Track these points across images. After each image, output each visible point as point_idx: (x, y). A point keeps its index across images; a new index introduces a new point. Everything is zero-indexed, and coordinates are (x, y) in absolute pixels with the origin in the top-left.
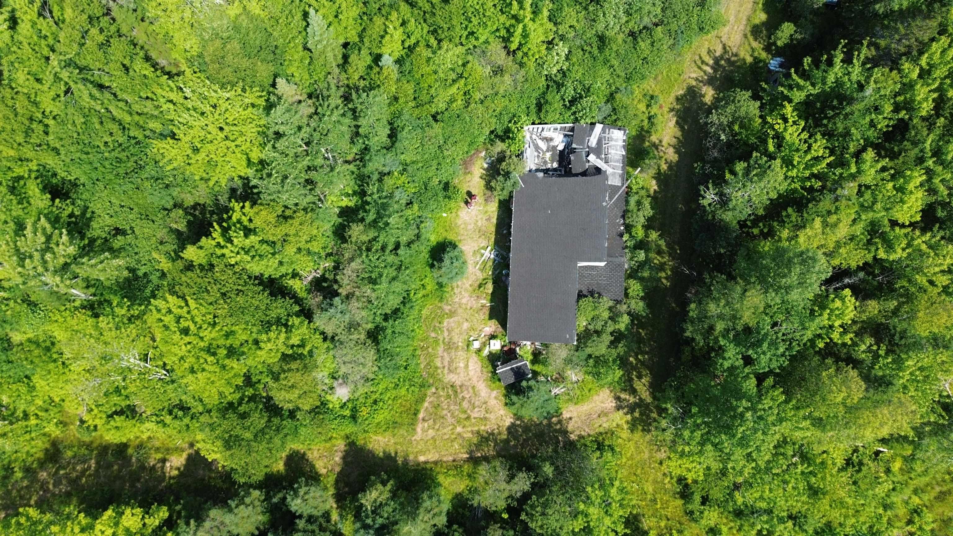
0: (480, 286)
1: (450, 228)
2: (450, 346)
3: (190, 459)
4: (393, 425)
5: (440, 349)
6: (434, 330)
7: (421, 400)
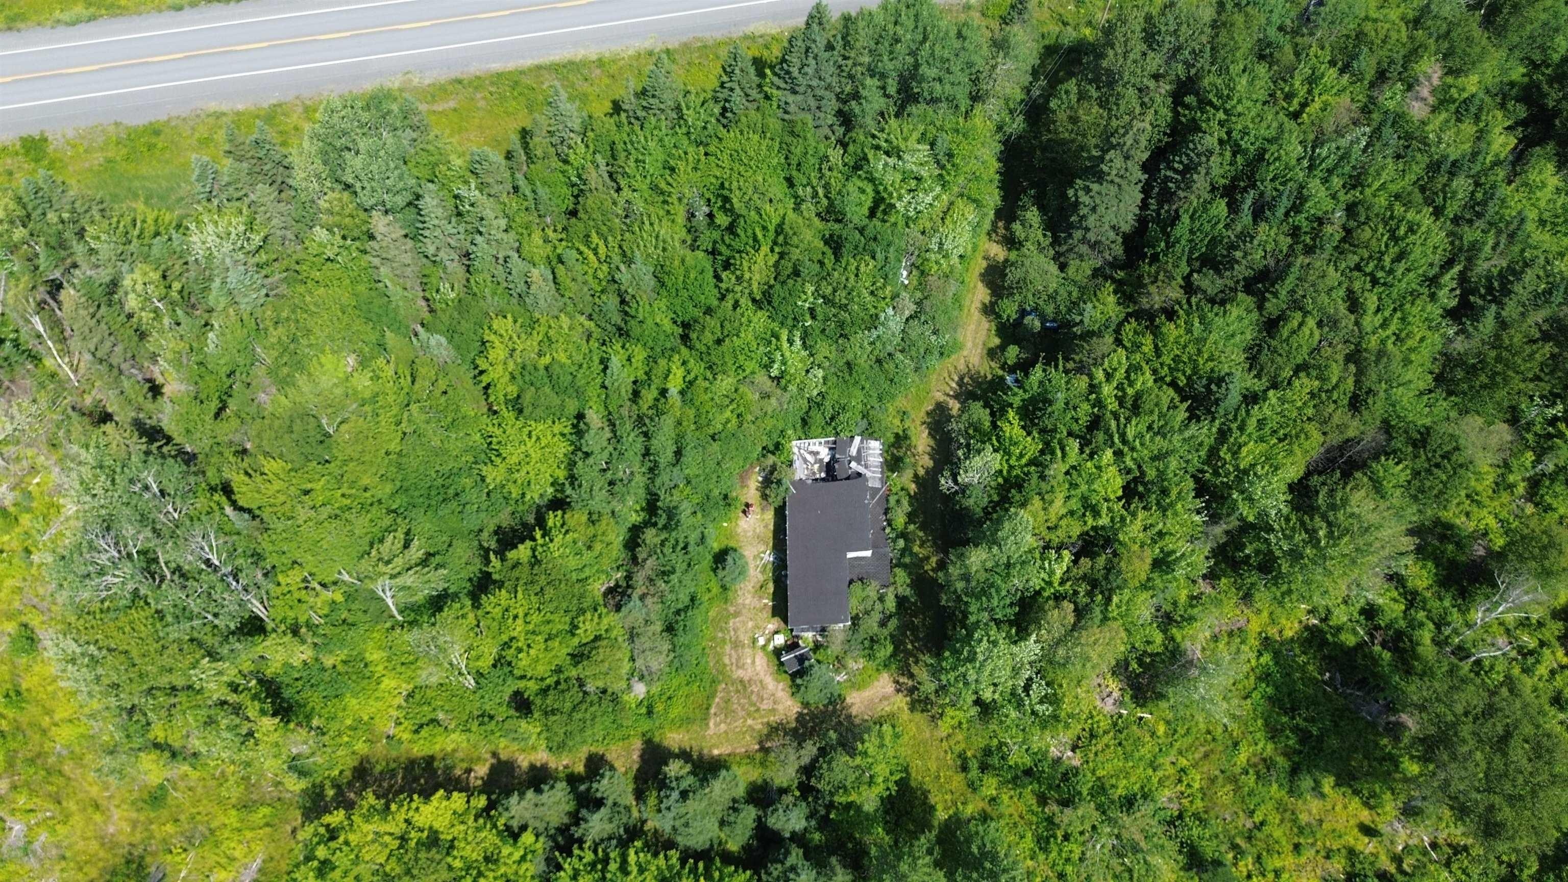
0: (762, 587)
1: (731, 535)
2: (737, 645)
4: (686, 721)
6: (721, 630)
7: (712, 696)
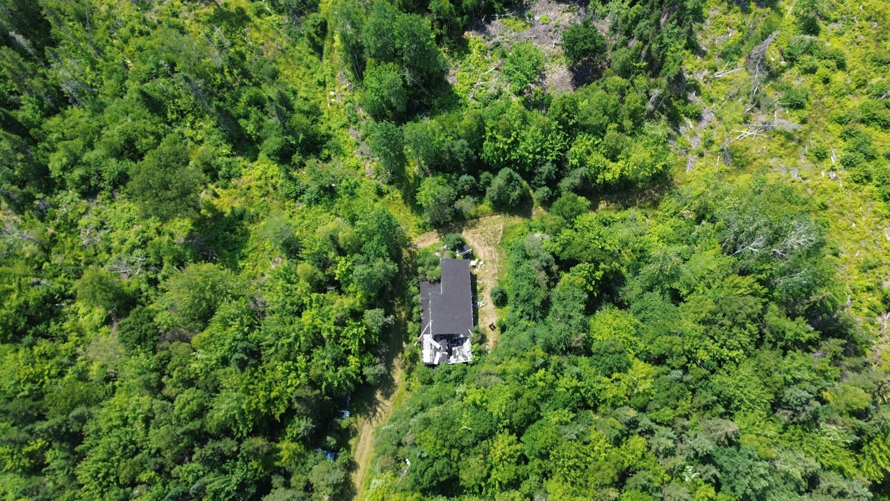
0: (482, 289)
1: (501, 313)
3: (597, 208)
4: (513, 227)
5: (497, 260)
6: (501, 268)
7: (502, 238)
